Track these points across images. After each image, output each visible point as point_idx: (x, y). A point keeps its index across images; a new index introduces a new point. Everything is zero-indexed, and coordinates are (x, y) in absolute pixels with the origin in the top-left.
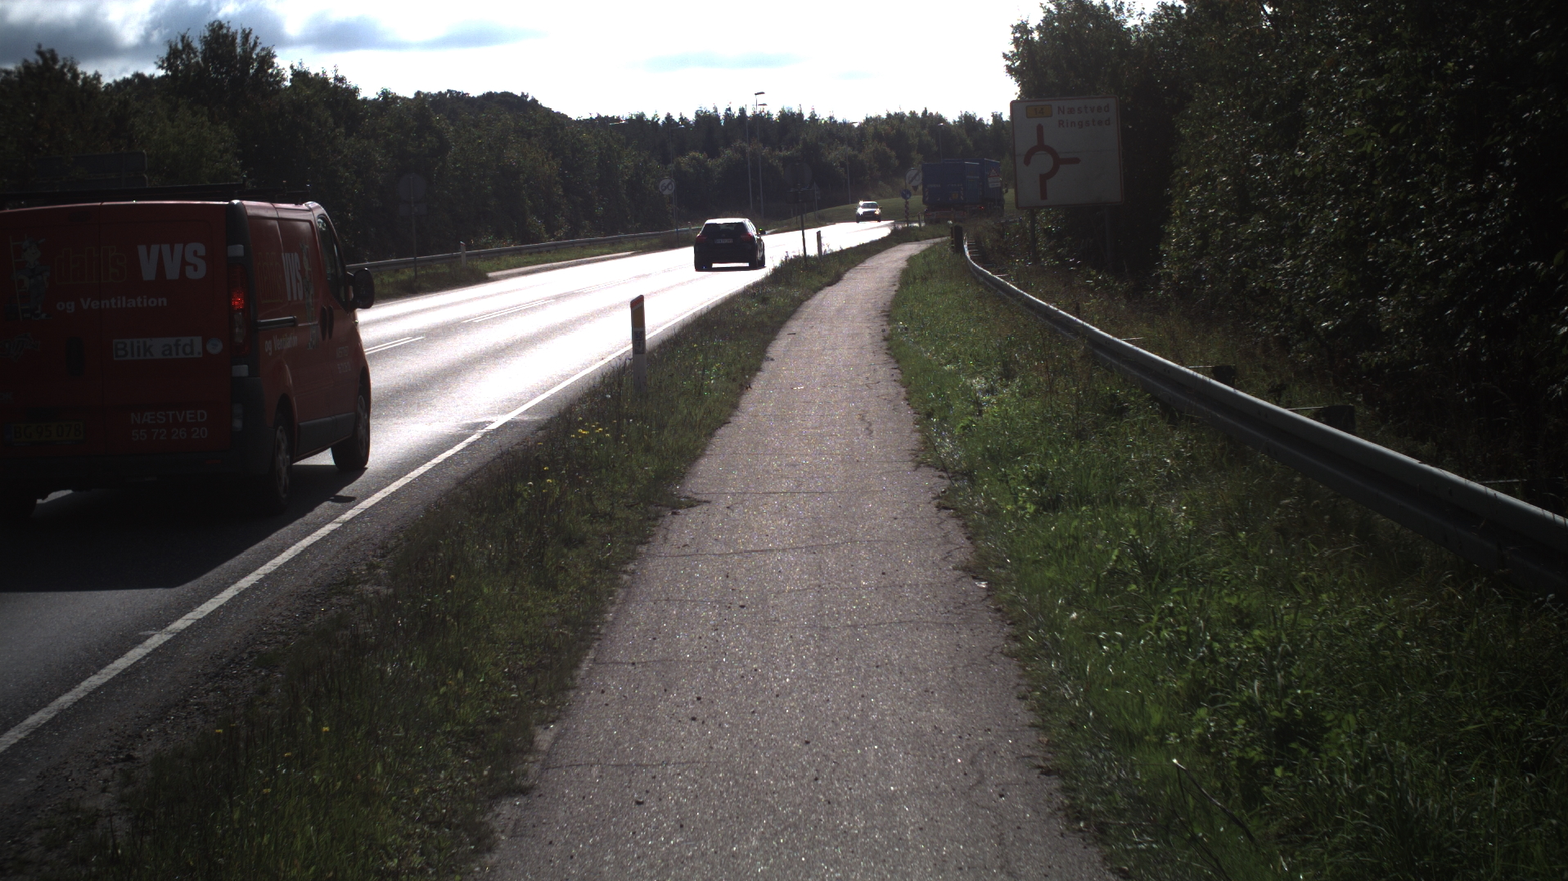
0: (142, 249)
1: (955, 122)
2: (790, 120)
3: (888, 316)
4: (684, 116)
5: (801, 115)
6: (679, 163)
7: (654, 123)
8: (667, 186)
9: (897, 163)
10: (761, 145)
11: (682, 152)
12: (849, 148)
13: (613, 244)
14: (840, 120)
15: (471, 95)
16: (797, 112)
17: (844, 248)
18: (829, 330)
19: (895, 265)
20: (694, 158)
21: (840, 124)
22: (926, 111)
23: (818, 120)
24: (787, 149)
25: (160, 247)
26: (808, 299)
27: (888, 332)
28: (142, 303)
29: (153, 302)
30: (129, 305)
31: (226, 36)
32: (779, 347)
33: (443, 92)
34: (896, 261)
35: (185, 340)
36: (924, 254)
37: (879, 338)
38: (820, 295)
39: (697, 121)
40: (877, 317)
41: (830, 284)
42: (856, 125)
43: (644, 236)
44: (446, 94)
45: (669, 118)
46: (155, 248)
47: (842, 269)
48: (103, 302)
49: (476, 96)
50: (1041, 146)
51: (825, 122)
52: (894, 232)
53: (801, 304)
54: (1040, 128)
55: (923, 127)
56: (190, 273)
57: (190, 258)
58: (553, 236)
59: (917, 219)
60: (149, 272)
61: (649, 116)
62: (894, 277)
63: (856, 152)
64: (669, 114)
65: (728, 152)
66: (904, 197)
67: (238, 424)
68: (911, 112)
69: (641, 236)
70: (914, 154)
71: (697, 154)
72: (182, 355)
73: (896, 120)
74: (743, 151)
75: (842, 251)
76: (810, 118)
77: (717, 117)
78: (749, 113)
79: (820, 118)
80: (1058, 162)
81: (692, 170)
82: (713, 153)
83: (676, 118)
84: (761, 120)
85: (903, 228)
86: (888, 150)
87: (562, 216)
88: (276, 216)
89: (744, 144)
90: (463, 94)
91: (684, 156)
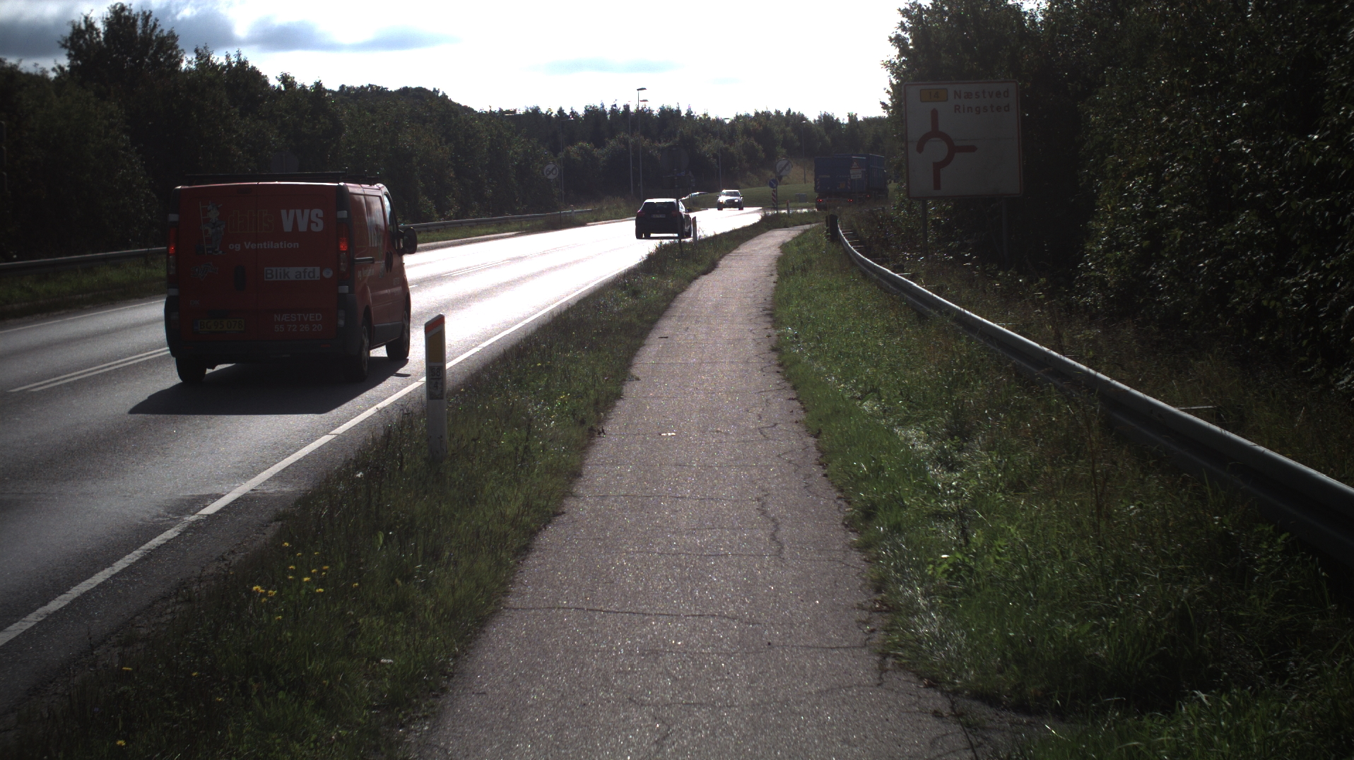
0: (284, 212)
1: (815, 121)
2: (669, 116)
3: (771, 315)
4: (576, 110)
5: (678, 111)
6: (568, 152)
7: (548, 117)
8: (551, 171)
9: (763, 155)
10: (642, 137)
11: (572, 142)
12: (721, 142)
13: (500, 224)
14: (713, 117)
15: (389, 90)
16: (676, 109)
17: (718, 233)
18: (706, 333)
19: (768, 252)
20: (581, 148)
21: (714, 120)
22: (789, 110)
23: (694, 116)
24: (666, 142)
25: (295, 213)
26: (683, 290)
27: (774, 338)
28: (283, 245)
29: (290, 245)
30: (275, 247)
31: (127, 18)
32: (648, 357)
33: (365, 86)
34: (769, 248)
35: (310, 269)
36: (797, 241)
37: (765, 346)
38: (696, 285)
39: (586, 115)
40: (759, 316)
41: (706, 273)
42: (727, 122)
43: (531, 217)
44: (367, 88)
45: (561, 111)
46: (292, 212)
47: (717, 256)
48: (258, 245)
49: (393, 90)
50: (935, 133)
51: (700, 118)
52: (764, 219)
53: (675, 297)
54: (935, 114)
55: (787, 125)
56: (314, 228)
57: (314, 218)
58: (443, 216)
59: (785, 205)
60: (288, 226)
61: (543, 110)
62: (770, 265)
63: (727, 146)
64: (561, 108)
65: (612, 143)
66: (771, 186)
67: (341, 323)
68: (776, 111)
69: (527, 217)
70: (778, 149)
71: (586, 145)
72: (307, 278)
73: (763, 118)
74: (625, 142)
75: (716, 236)
76: (686, 114)
77: (604, 112)
78: (633, 109)
79: (696, 115)
80: (953, 149)
81: (579, 158)
82: (599, 143)
83: (568, 112)
84: (643, 115)
85: (772, 215)
86: (756, 144)
87: (453, 197)
88: (363, 193)
89: (627, 136)
90: (383, 89)
91: (572, 145)
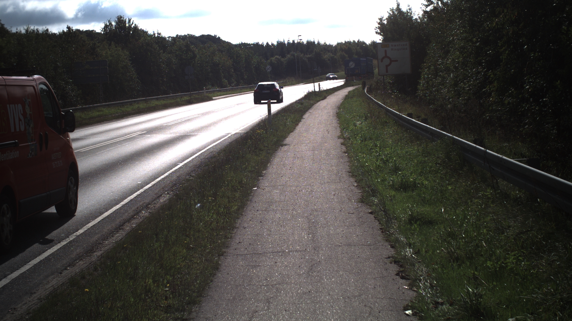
2: (310, 44)
4: (273, 43)
6: (271, 60)
7: (262, 46)
8: (269, 68)
9: (347, 59)
10: (300, 53)
12: (331, 54)
16: (313, 41)
17: (328, 89)
18: (321, 112)
19: (344, 94)
21: (328, 45)
22: (359, 40)
23: (320, 44)
24: (309, 55)
27: (338, 112)
31: (123, 20)
32: (306, 116)
36: (354, 90)
37: (335, 114)
38: (319, 103)
39: (277, 44)
40: (335, 108)
41: (323, 100)
42: (334, 46)
44: (187, 35)
45: (267, 44)
47: (327, 95)
49: (198, 36)
50: (386, 56)
51: (323, 44)
52: (346, 83)
53: (313, 105)
54: (386, 51)
55: (358, 46)
58: (231, 86)
61: (260, 43)
63: (334, 55)
65: (289, 56)
68: (353, 41)
70: (354, 56)
71: (278, 57)
73: (348, 43)
74: (294, 56)
76: (317, 43)
77: (285, 44)
78: (296, 42)
80: (391, 61)
81: (276, 62)
82: (283, 56)
83: (270, 44)
84: (300, 44)
86: (345, 54)
87: (234, 79)
89: (294, 53)
90: (193, 35)
91: (273, 57)
